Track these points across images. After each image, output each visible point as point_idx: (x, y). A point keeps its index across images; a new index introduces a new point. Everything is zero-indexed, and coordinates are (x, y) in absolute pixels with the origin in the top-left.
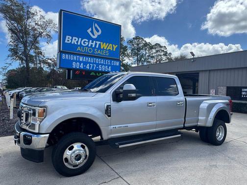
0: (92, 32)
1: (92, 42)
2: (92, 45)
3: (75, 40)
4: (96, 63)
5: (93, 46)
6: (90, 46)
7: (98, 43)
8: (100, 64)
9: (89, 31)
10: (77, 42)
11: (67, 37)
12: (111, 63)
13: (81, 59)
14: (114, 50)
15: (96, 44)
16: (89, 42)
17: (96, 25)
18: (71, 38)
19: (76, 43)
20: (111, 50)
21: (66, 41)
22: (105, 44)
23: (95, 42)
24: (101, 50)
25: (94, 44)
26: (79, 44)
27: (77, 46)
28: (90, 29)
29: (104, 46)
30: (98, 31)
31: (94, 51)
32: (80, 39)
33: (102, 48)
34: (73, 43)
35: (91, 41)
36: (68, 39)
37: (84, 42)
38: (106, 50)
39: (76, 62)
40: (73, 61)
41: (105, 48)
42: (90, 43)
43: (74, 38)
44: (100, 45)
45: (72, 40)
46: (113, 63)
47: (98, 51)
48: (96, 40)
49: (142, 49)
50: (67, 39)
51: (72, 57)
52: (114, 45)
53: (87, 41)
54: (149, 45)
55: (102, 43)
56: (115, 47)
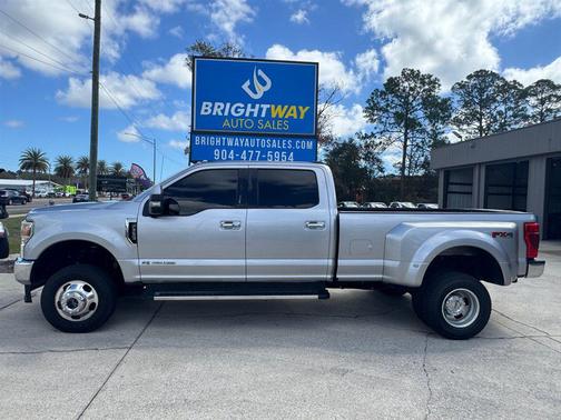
0: (252, 87)
1: (253, 107)
2: (252, 113)
3: (218, 109)
4: (260, 148)
5: (255, 115)
6: (247, 115)
7: (265, 107)
8: (271, 149)
9: (245, 86)
10: (223, 111)
11: (204, 103)
12: (293, 144)
13: (230, 143)
14: (302, 117)
15: (260, 110)
16: (245, 108)
17: (260, 73)
18: (210, 104)
19: (220, 114)
20: (295, 117)
21: (203, 113)
22: (280, 107)
23: (257, 106)
24: (271, 120)
25: (256, 111)
26: (226, 114)
27: (223, 118)
28: (248, 83)
29: (278, 111)
30: (264, 83)
31: (257, 124)
32: (228, 105)
33: (274, 115)
34: (214, 114)
35: (249, 105)
36: (206, 108)
37: (237, 110)
38: (283, 119)
39: (221, 148)
40: (215, 147)
41: (281, 116)
42: (249, 109)
43: (217, 104)
44: (269, 110)
45: (212, 108)
46: (300, 145)
47: (264, 123)
48: (261, 101)
49: (495, 101)
50: (204, 108)
51: (212, 141)
52: (301, 108)
53: (242, 106)
54: (515, 88)
55: (273, 106)
56: (303, 111)
